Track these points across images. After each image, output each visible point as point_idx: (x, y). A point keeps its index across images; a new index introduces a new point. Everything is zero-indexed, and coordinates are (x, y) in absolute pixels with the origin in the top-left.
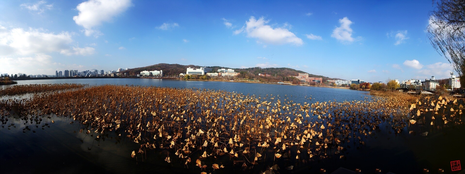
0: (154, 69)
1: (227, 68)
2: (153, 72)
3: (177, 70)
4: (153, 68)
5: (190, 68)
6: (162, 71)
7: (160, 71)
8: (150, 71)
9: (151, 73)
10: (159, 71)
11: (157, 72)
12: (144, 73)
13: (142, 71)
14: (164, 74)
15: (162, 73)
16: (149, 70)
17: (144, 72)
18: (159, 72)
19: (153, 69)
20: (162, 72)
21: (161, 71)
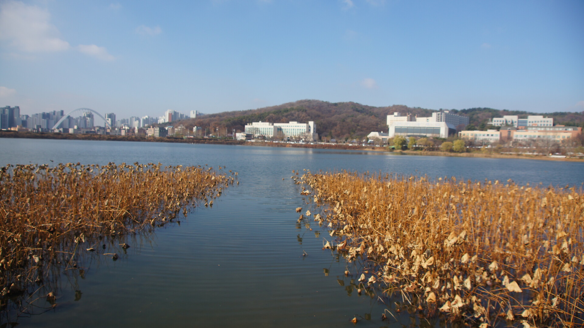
0: (286, 116)
1: (522, 115)
2: (286, 128)
3: (358, 122)
4: (285, 114)
5: (396, 114)
6: (314, 124)
7: (308, 123)
8: (275, 124)
9: (280, 129)
10: (305, 125)
11: (297, 128)
12: (257, 130)
13: (251, 121)
14: (320, 132)
15: (312, 131)
16: (272, 120)
17: (255, 125)
18: (303, 127)
19: (284, 118)
20: (314, 129)
21: (311, 123)
